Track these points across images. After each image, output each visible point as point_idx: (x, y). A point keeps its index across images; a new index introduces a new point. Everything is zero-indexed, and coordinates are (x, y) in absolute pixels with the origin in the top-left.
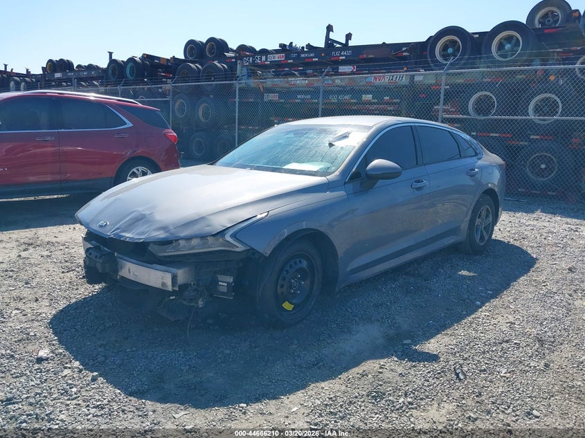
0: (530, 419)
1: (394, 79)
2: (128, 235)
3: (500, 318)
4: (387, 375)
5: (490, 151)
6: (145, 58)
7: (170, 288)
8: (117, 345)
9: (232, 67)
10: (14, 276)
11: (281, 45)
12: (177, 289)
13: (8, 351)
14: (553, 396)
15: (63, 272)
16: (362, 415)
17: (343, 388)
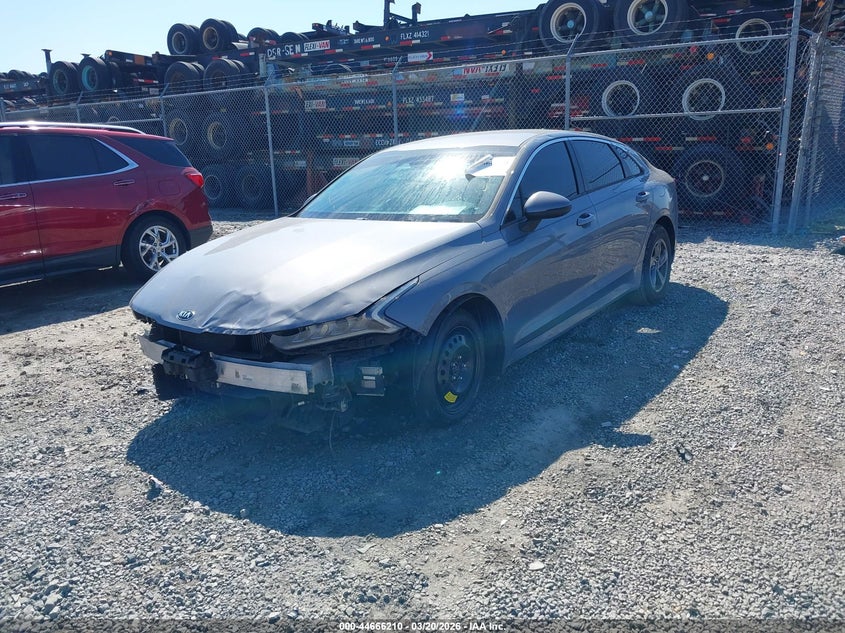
0: (781, 495)
1: (494, 69)
2: (232, 326)
3: (708, 383)
4: (597, 467)
5: (656, 166)
6: (110, 57)
7: (305, 391)
8: (238, 474)
9: (252, 65)
10: (36, 402)
11: (315, 26)
12: (313, 391)
13: (93, 502)
14: (798, 466)
15: (103, 389)
16: (588, 516)
17: (551, 489)
